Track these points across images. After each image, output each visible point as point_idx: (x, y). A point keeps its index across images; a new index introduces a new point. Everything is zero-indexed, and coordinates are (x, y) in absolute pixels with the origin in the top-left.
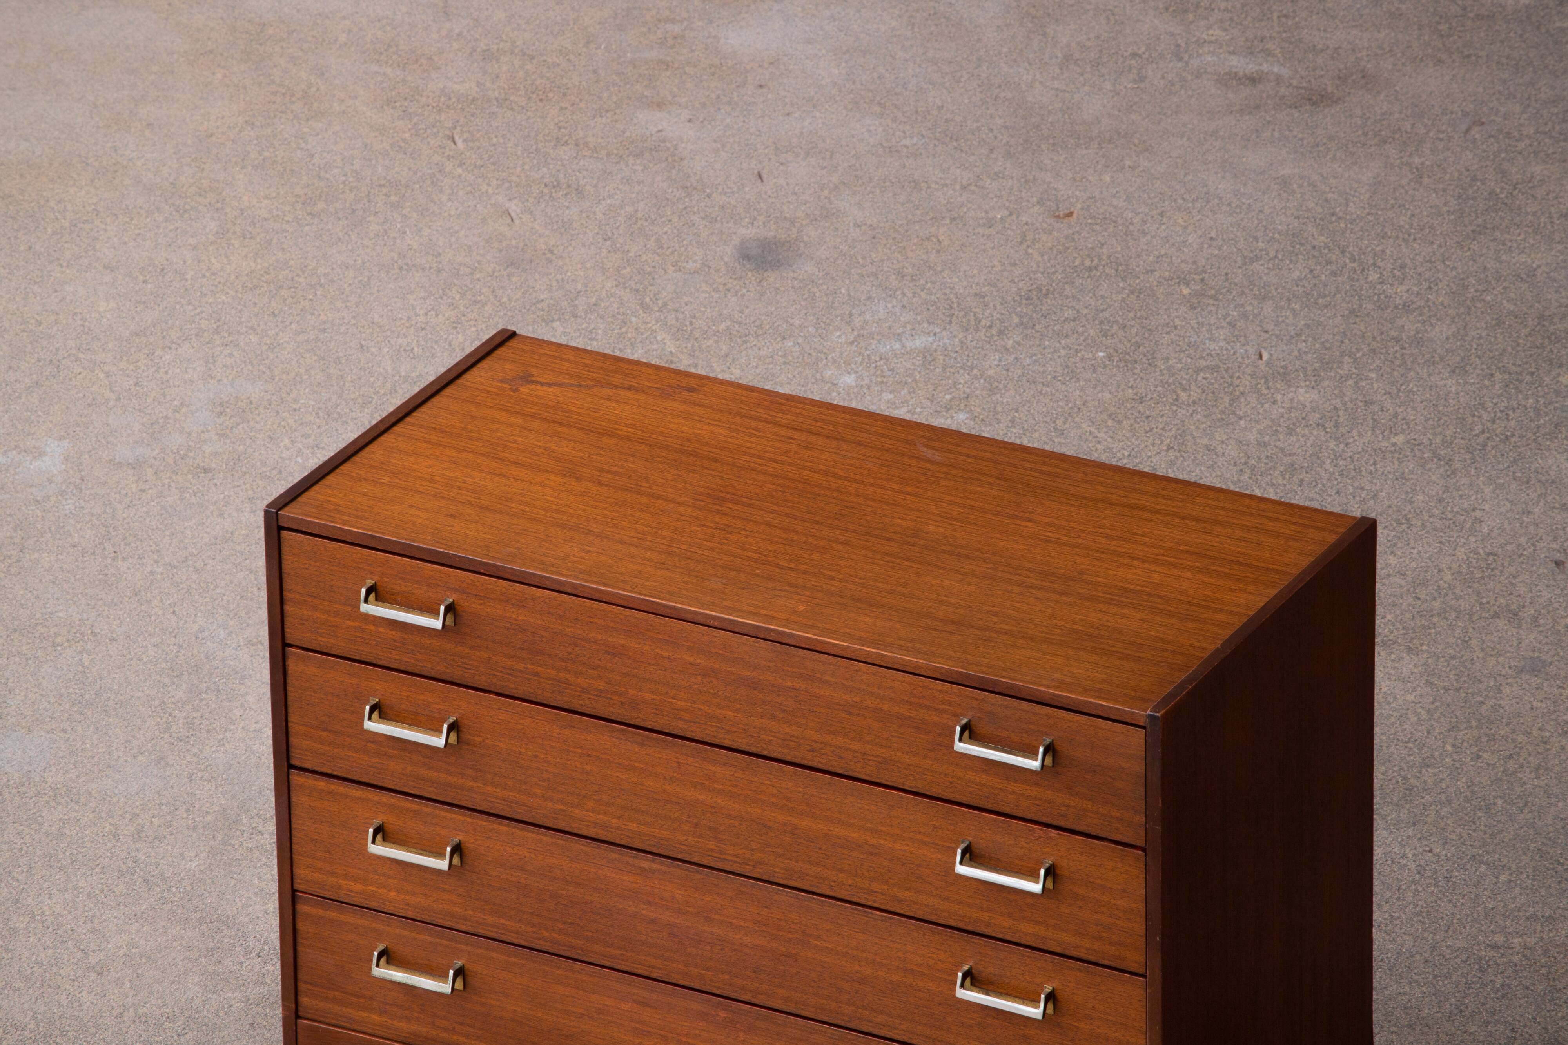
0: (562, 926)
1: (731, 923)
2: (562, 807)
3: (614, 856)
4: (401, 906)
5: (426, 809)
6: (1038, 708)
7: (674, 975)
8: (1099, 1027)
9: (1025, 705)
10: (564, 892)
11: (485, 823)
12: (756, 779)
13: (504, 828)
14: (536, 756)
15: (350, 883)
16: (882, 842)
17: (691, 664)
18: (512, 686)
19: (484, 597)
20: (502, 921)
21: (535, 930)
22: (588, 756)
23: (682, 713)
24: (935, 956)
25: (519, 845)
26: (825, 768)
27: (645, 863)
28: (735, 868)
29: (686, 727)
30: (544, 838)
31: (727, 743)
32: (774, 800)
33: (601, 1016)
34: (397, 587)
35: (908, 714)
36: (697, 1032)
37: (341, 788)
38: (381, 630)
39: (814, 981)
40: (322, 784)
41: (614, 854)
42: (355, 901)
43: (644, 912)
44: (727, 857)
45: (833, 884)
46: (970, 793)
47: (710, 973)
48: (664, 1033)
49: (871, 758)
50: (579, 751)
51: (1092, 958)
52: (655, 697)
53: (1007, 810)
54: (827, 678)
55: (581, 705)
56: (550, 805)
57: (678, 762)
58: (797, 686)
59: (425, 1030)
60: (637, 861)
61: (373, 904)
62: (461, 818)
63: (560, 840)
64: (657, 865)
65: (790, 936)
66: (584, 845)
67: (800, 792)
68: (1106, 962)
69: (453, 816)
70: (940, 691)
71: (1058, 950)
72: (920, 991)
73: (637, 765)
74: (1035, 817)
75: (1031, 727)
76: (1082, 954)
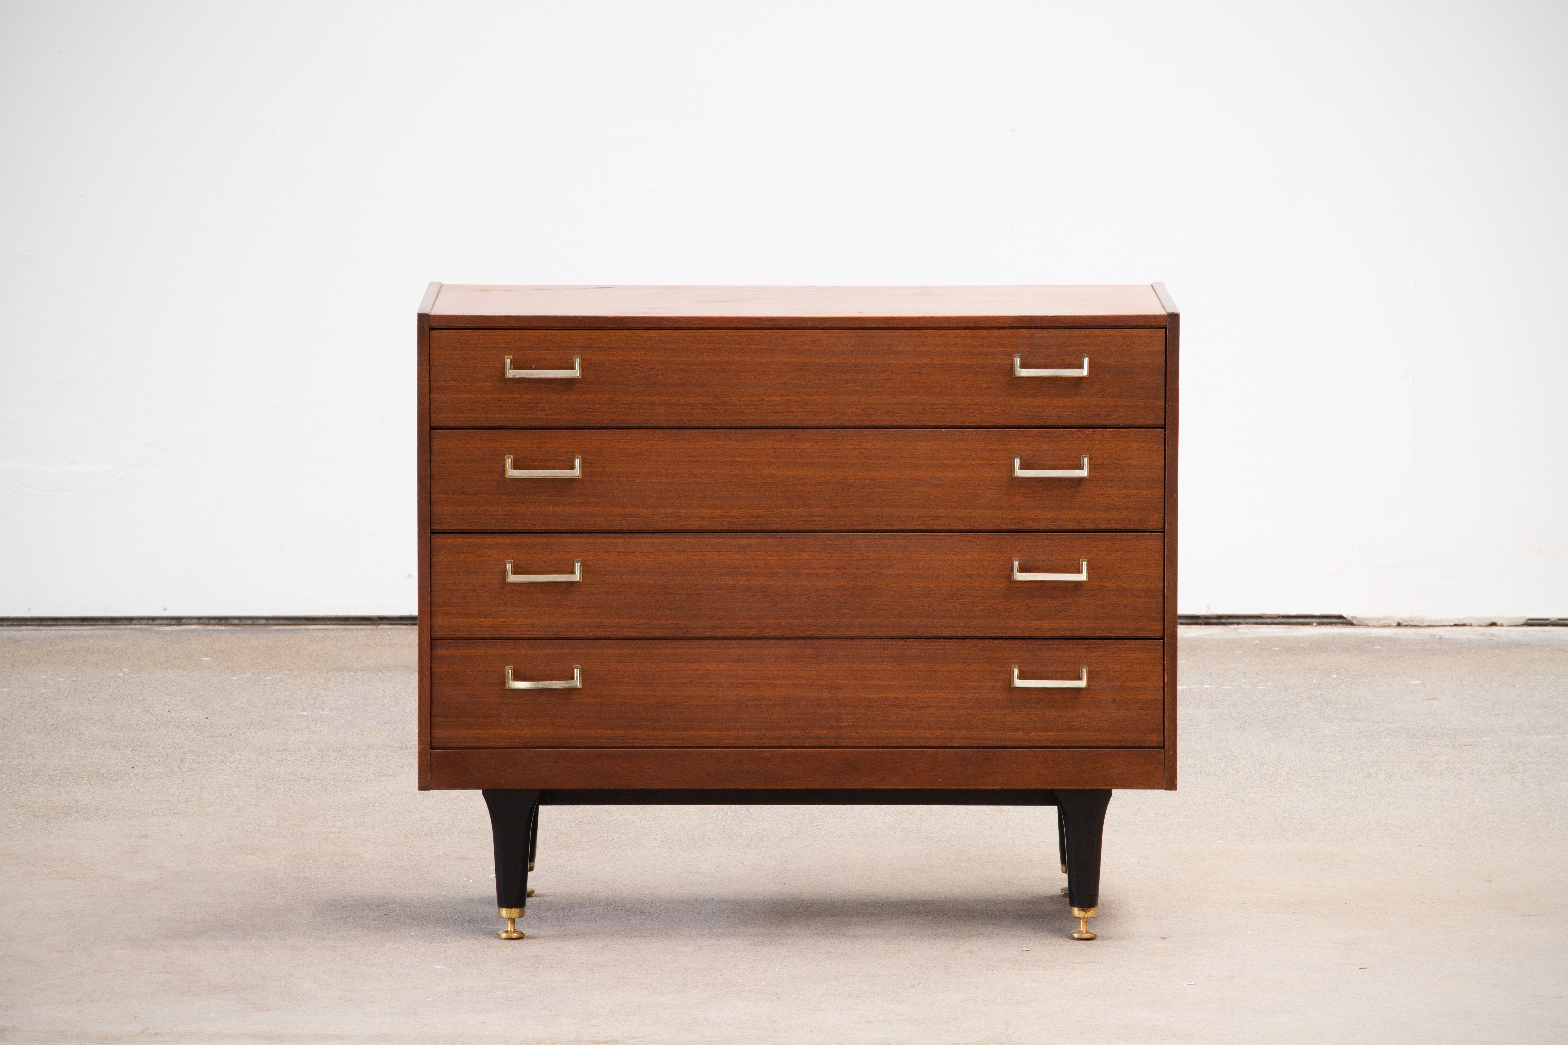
0: (669, 612)
1: (816, 574)
2: (672, 511)
3: (716, 541)
4: (528, 629)
5: (552, 540)
6: (1077, 332)
7: (767, 630)
8: (1124, 583)
9: (1067, 332)
10: (672, 583)
11: (605, 540)
12: (840, 447)
13: (620, 540)
14: (649, 473)
15: (482, 620)
16: (947, 474)
17: (785, 364)
18: (631, 418)
19: (608, 347)
20: (617, 621)
21: (645, 621)
22: (696, 461)
23: (777, 407)
24: (989, 558)
25: (633, 552)
26: (899, 424)
27: (743, 540)
28: (821, 527)
29: (780, 418)
30: (656, 541)
31: (816, 423)
32: (855, 461)
33: (702, 680)
34: (532, 356)
35: (969, 362)
36: (786, 673)
37: (477, 540)
38: (516, 396)
39: (886, 605)
40: (460, 540)
41: (716, 540)
42: (487, 634)
43: (742, 583)
44: (815, 518)
45: (904, 519)
46: (1021, 415)
47: (798, 620)
48: (756, 681)
49: (938, 406)
50: (688, 459)
51: (1120, 527)
52: (755, 398)
53: (1051, 422)
54: (901, 348)
55: (689, 421)
56: (662, 511)
57: (774, 449)
58: (876, 362)
59: (546, 731)
60: (736, 541)
61: (502, 633)
62: (583, 540)
63: (669, 539)
64: (754, 540)
65: (867, 572)
66: (690, 538)
67: (877, 449)
68: (1131, 527)
69: (576, 540)
70: (996, 337)
71: (1091, 527)
72: (977, 590)
73: (738, 459)
74: (1074, 423)
75: (1072, 349)
76: (1112, 525)
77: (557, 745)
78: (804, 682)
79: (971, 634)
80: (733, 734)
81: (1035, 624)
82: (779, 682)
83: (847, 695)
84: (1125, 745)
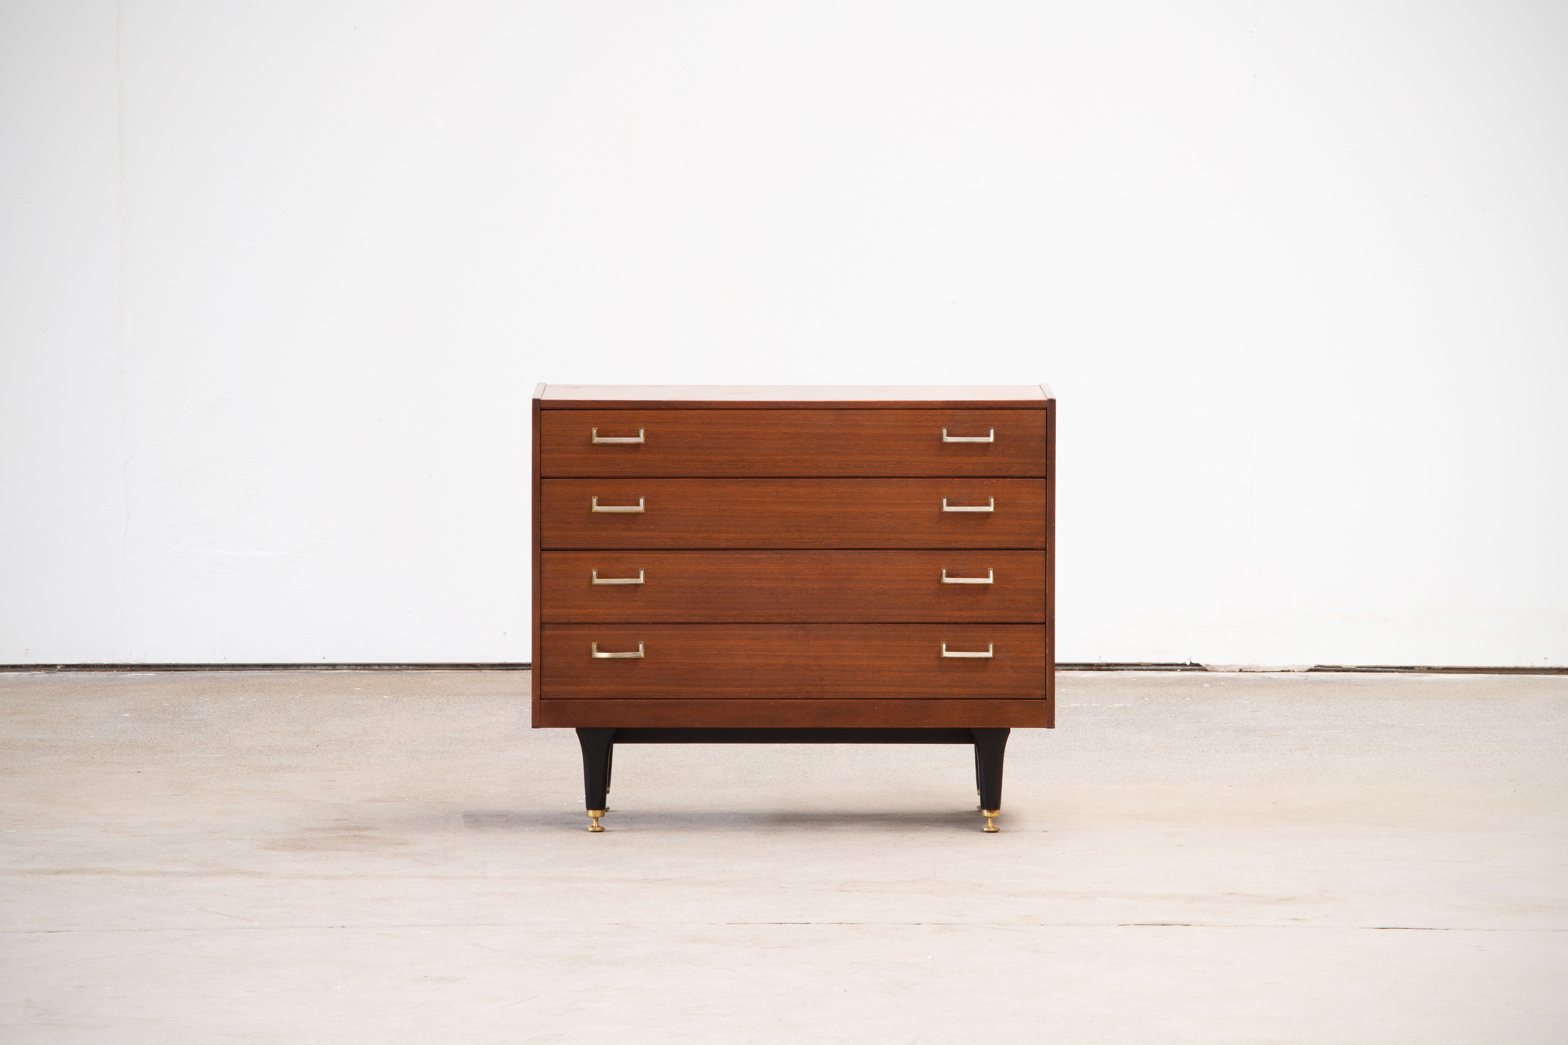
0: (704, 605)
1: (806, 578)
2: (707, 535)
3: (737, 556)
4: (607, 617)
5: (624, 555)
6: (985, 412)
7: (772, 618)
8: (1018, 585)
9: (979, 412)
10: (707, 585)
11: (660, 555)
12: (823, 491)
13: (671, 555)
14: (691, 509)
15: (576, 610)
16: (896, 509)
17: (785, 433)
18: (678, 470)
19: (663, 422)
20: (669, 611)
21: (689, 611)
22: (724, 501)
23: (779, 463)
24: (926, 568)
25: (680, 563)
26: (863, 475)
27: (756, 555)
28: (809, 546)
29: (782, 471)
30: (696, 555)
31: (806, 474)
32: (833, 500)
33: (728, 652)
34: (611, 428)
35: (912, 433)
36: (785, 647)
37: (573, 555)
38: (600, 455)
39: (855, 600)
40: (561, 555)
41: (737, 555)
42: (579, 620)
43: (755, 585)
44: (805, 540)
45: (867, 541)
46: (947, 469)
47: (793, 611)
48: (765, 653)
49: (891, 463)
50: (718, 499)
51: (1016, 546)
52: (764, 457)
53: (968, 474)
54: (865, 423)
55: (719, 472)
56: (700, 535)
57: (777, 492)
58: (847, 432)
59: (620, 687)
60: (751, 556)
61: (589, 620)
62: (645, 555)
63: (705, 554)
64: (763, 555)
65: (842, 577)
66: (719, 554)
67: (848, 492)
68: (1023, 546)
69: (641, 555)
70: (930, 415)
71: (996, 546)
72: (917, 590)
73: (752, 499)
74: (983, 474)
75: (982, 423)
76: (1010, 545)
77: (627, 697)
78: (798, 654)
79: (913, 620)
80: (749, 689)
81: (957, 614)
82: (781, 653)
83: (827, 663)
84: (1019, 697)
